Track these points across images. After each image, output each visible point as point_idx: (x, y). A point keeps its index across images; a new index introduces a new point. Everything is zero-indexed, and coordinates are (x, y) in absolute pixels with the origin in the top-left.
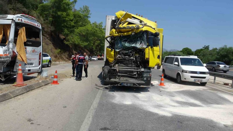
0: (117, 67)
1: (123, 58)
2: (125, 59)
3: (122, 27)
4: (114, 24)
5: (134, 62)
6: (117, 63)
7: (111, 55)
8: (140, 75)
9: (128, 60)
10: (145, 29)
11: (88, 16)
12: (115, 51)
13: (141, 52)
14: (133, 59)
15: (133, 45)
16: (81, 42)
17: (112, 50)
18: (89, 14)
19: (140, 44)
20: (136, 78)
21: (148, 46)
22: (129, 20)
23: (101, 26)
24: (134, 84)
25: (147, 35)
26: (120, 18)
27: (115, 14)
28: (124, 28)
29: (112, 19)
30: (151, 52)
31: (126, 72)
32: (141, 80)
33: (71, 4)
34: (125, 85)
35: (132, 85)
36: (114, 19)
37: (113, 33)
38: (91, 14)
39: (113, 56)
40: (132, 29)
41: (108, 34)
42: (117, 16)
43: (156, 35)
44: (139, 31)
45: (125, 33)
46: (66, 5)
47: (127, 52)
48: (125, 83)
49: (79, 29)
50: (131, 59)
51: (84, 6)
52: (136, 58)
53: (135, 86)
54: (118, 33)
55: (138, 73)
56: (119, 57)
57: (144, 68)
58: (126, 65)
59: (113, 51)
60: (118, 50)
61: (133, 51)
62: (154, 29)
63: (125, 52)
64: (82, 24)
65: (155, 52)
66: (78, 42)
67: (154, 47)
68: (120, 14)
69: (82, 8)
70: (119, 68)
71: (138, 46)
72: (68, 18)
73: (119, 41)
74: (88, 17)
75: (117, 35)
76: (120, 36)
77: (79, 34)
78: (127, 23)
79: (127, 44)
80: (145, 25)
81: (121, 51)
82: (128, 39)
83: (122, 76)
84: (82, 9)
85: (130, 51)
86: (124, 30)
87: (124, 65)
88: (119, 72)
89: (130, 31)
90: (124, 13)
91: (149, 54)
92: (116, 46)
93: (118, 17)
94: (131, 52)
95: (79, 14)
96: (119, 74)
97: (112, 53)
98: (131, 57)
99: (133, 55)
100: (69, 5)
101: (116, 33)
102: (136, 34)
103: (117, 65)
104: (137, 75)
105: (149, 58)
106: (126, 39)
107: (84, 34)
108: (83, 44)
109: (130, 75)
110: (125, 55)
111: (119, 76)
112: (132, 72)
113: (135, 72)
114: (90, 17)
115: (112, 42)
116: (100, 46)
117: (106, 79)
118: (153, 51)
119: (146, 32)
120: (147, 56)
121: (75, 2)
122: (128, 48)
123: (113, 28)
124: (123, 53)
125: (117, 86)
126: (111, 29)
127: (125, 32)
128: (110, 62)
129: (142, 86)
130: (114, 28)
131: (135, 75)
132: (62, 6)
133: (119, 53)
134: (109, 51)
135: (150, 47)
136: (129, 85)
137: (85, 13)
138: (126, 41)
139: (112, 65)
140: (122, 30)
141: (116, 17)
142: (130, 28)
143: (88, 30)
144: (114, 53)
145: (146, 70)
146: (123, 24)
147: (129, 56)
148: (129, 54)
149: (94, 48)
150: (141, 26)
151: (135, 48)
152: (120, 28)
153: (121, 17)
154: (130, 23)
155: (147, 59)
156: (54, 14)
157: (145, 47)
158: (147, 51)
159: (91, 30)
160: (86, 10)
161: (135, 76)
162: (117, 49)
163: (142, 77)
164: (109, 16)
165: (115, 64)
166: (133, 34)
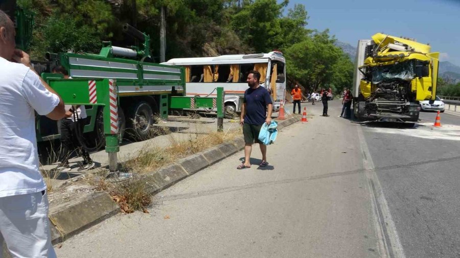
0: (376, 102)
1: (383, 91)
2: (386, 93)
3: (381, 55)
4: (370, 51)
5: (397, 95)
6: (377, 97)
7: (367, 88)
8: (405, 110)
9: (390, 94)
10: (412, 56)
11: (304, 21)
12: (372, 83)
13: (407, 83)
14: (396, 92)
15: (396, 76)
16: (297, 70)
17: (368, 83)
18: (305, 18)
19: (406, 74)
20: (400, 113)
21: (415, 77)
22: (391, 46)
23: (327, 36)
24: (397, 119)
25: (414, 64)
26: (379, 44)
27: (372, 39)
28: (385, 56)
29: (367, 44)
30: (419, 83)
31: (388, 107)
32: (407, 115)
33: (280, 8)
34: (387, 120)
35: (395, 121)
36: (369, 44)
37: (370, 62)
38: (308, 18)
39: (370, 89)
40: (395, 58)
41: (361, 63)
42: (374, 40)
43: (426, 63)
44: (404, 60)
45: (386, 63)
46: (272, 10)
47: (389, 84)
48: (386, 118)
49: (292, 47)
50: (394, 93)
51: (297, 5)
52: (400, 90)
53: (399, 122)
54: (377, 62)
55: (402, 107)
56: (379, 90)
57: (411, 101)
58: (388, 99)
59: (370, 84)
60: (376, 83)
61: (395, 83)
62: (425, 54)
63: (385, 84)
64: (294, 37)
65: (424, 83)
66: (291, 70)
67: (423, 78)
68: (378, 37)
69: (293, 9)
70: (379, 102)
71: (403, 76)
72: (274, 31)
73: (377, 73)
74: (303, 23)
75: (375, 64)
76: (379, 66)
77: (293, 56)
78: (387, 50)
79: (388, 76)
80: (412, 51)
81: (381, 84)
82: (389, 69)
83: (383, 111)
84: (292, 11)
85: (392, 83)
86: (385, 58)
87: (385, 99)
88: (379, 107)
89: (392, 60)
90: (384, 36)
91: (416, 85)
92: (373, 78)
93: (376, 43)
94: (393, 85)
95: (290, 21)
96: (379, 109)
97: (369, 86)
98: (394, 89)
99: (396, 87)
100: (275, 10)
101: (374, 62)
102: (399, 63)
103: (376, 99)
104: (401, 110)
105: (416, 90)
106: (387, 69)
107: (301, 56)
108: (299, 72)
109: (393, 109)
110: (386, 87)
111: (379, 111)
112: (396, 106)
113: (399, 106)
114: (307, 24)
115: (367, 73)
116: (325, 75)
117: (363, 115)
118: (422, 82)
119: (414, 60)
120: (413, 88)
121: (286, 3)
122: (390, 80)
123: (368, 56)
124: (383, 86)
125: (378, 122)
126: (366, 57)
127: (386, 61)
128: (366, 97)
129: (407, 122)
130: (371, 55)
131: (399, 109)
132: (267, 14)
133: (377, 86)
134: (364, 84)
135: (418, 78)
136: (391, 120)
137: (298, 18)
138: (387, 72)
139: (370, 100)
140: (382, 58)
141: (373, 42)
142: (393, 56)
143: (307, 49)
144: (371, 85)
145: (413, 104)
146: (382, 52)
147: (392, 89)
148: (391, 86)
149: (313, 79)
150: (406, 54)
151: (398, 80)
152: (380, 57)
153: (379, 42)
154: (391, 50)
155: (414, 91)
156: (255, 27)
157: (411, 77)
158: (414, 82)
159: (313, 49)
160: (301, 11)
161: (398, 111)
162: (375, 81)
163: (408, 112)
164: (363, 40)
165: (374, 99)
166: (396, 63)
